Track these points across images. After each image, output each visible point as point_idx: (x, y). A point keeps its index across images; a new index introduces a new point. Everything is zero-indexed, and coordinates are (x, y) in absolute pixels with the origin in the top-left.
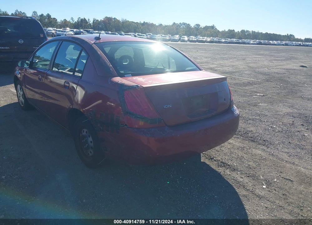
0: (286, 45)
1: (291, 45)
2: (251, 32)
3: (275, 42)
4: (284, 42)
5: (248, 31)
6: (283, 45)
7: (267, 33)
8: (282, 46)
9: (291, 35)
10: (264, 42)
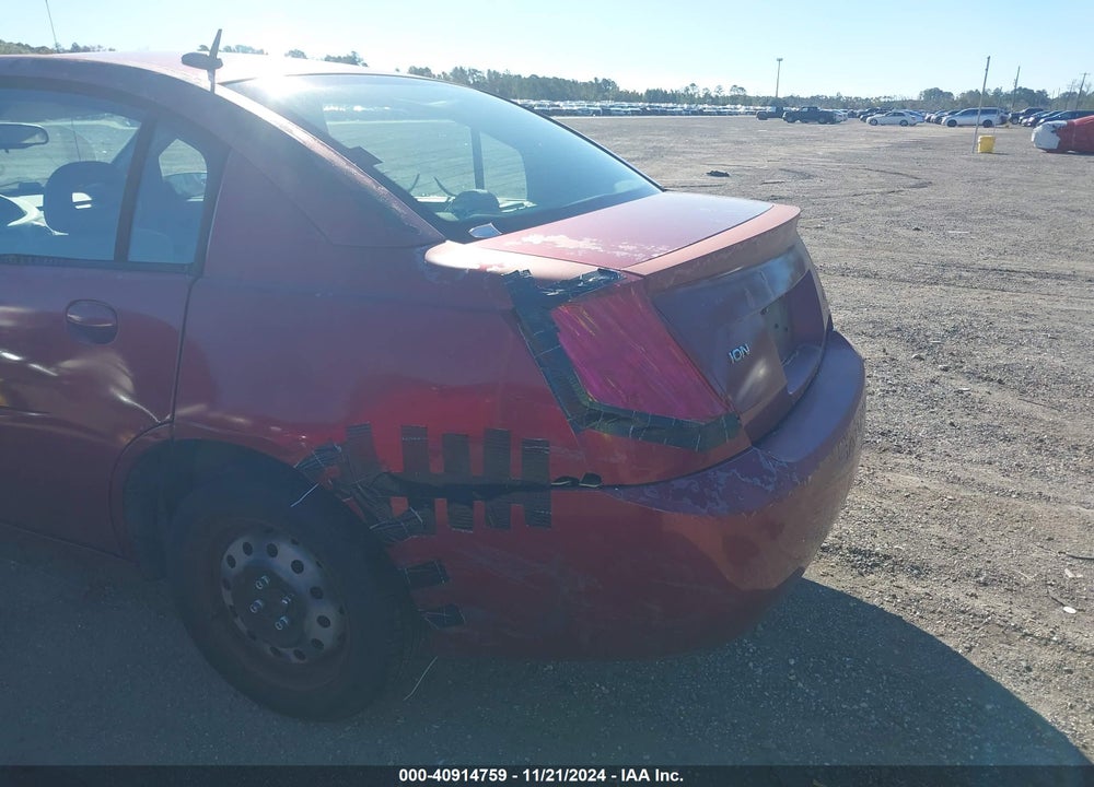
0: (606, 112)
1: (618, 113)
2: (486, 76)
3: (574, 106)
4: (598, 104)
5: (476, 71)
6: (597, 113)
7: (534, 77)
8: (594, 117)
9: (606, 82)
10: (540, 106)
